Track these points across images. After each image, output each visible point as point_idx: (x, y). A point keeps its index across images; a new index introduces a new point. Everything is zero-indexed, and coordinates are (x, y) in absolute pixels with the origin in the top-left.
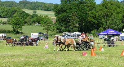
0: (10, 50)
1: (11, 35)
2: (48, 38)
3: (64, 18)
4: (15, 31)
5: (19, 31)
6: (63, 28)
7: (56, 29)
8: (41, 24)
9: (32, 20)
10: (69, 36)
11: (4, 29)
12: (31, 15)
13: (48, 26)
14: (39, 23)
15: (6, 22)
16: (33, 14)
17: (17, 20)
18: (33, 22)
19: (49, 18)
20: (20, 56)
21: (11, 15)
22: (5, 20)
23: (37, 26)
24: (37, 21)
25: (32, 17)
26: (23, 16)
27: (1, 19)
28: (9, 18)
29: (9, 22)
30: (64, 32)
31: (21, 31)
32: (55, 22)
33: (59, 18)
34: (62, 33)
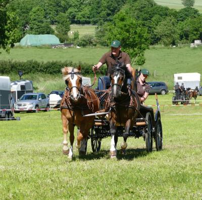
9: (178, 28)
11: (83, 63)
12: (175, 14)
15: (92, 38)
16: (183, 7)
17: (128, 31)
18: (181, 37)
21: (108, 15)
22: (88, 31)
23: (196, 51)
24: (197, 34)
25: (178, 21)
26: (148, 16)
27: (76, 30)
28: (101, 25)
29: (102, 38)
31: (139, 68)
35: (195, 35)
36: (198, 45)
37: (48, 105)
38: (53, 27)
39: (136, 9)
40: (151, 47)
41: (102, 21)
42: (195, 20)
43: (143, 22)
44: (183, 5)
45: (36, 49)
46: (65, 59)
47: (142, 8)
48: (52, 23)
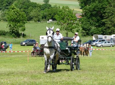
0: (5, 64)
1: (8, 39)
3: (95, 10)
4: (13, 32)
5: (20, 32)
6: (93, 28)
7: (81, 29)
8: (57, 20)
9: (42, 13)
10: (105, 40)
12: (40, 6)
13: (68, 24)
14: (54, 19)
16: (44, 3)
18: (43, 18)
19: (70, 11)
20: (22, 74)
21: (7, 6)
23: (50, 25)
24: (50, 16)
25: (41, 10)
26: (26, 7)
28: (3, 10)
29: (4, 17)
30: (95, 34)
31: (23, 33)
32: (81, 17)
33: (86, 11)
34: (92, 35)
36: (51, 22)
39: (20, 3)
40: (28, 22)
41: (4, 8)
43: (24, 10)
44: (44, 2)
47: (24, 3)
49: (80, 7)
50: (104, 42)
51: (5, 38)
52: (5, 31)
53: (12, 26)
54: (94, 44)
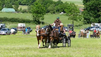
1: (32, 25)
2: (74, 30)
3: (93, 6)
4: (35, 21)
5: (40, 21)
6: (92, 18)
7: (83, 19)
8: (66, 13)
9: (56, 8)
10: (99, 27)
11: (23, 18)
12: (55, 3)
13: (74, 15)
14: (64, 12)
15: (26, 10)
16: (58, 1)
17: (39, 8)
18: (57, 11)
19: (75, 6)
21: (32, 2)
22: (25, 8)
23: (61, 16)
25: (56, 5)
26: (46, 3)
27: (21, 7)
28: (30, 5)
29: (30, 10)
30: (93, 22)
31: (42, 21)
32: (83, 10)
33: (87, 6)
34: (91, 24)
35: (61, 10)
36: (62, 14)
37: (10, 33)
38: (13, 6)
40: (46, 14)
42: (62, 5)
43: (44, 5)
45: (7, 13)
46: (17, 17)
48: (13, 4)
49: (83, 4)
50: (99, 28)
51: (30, 24)
52: (30, 19)
53: (35, 16)
54: (92, 29)
